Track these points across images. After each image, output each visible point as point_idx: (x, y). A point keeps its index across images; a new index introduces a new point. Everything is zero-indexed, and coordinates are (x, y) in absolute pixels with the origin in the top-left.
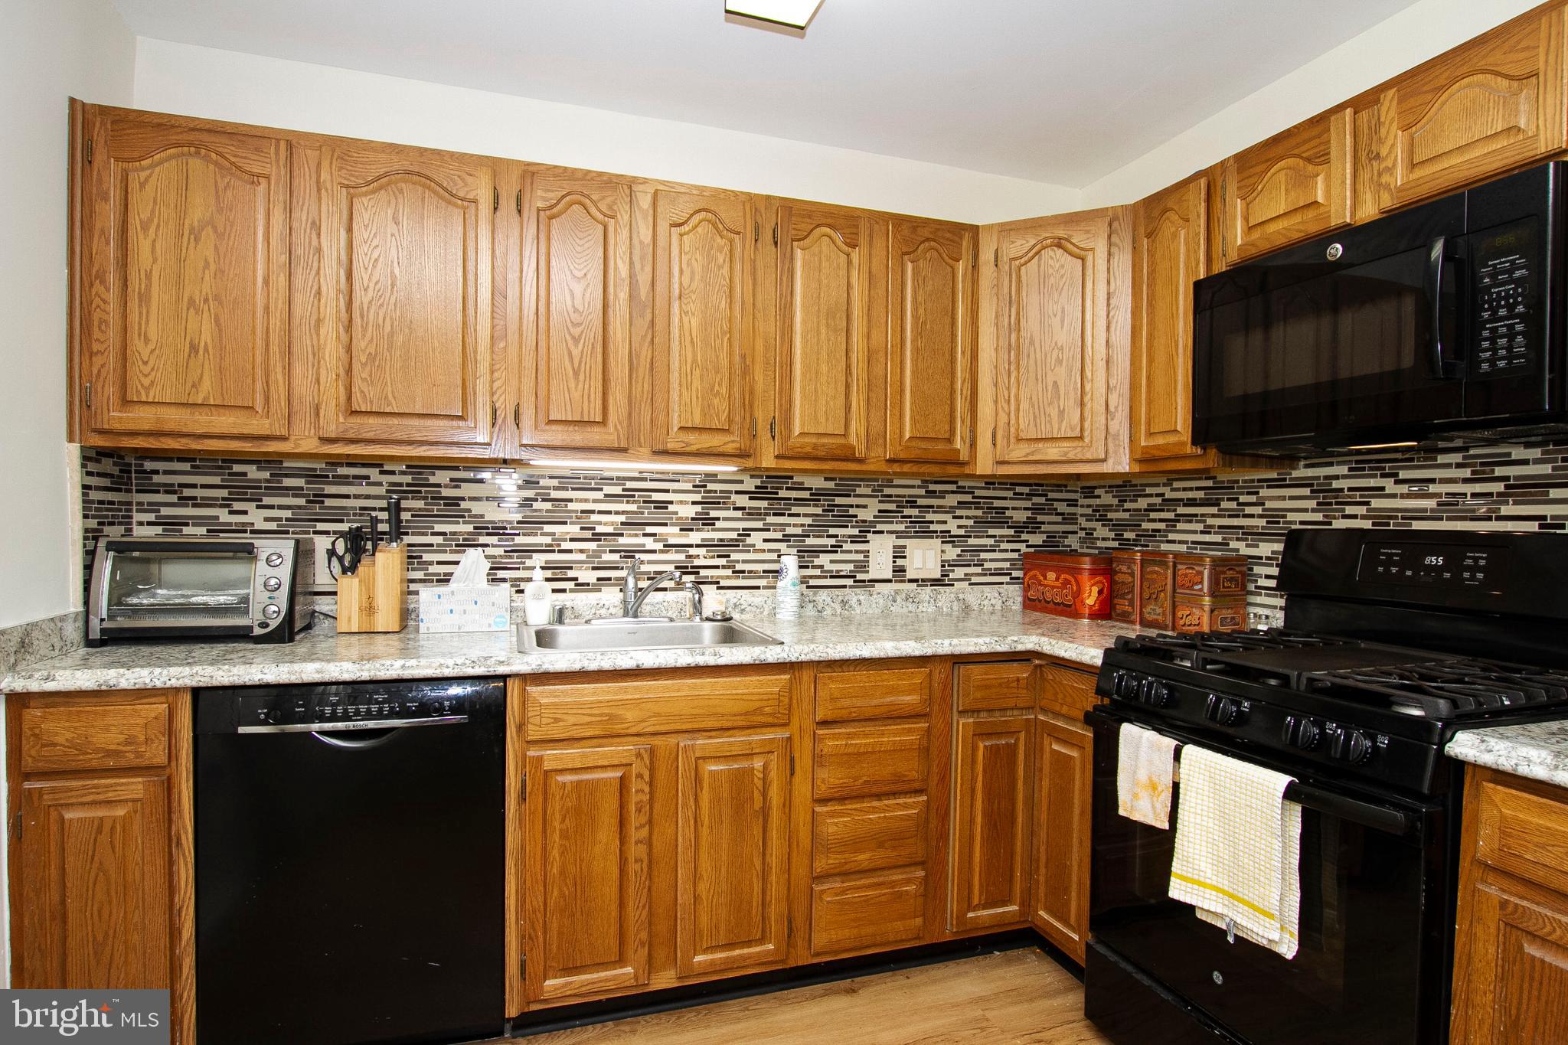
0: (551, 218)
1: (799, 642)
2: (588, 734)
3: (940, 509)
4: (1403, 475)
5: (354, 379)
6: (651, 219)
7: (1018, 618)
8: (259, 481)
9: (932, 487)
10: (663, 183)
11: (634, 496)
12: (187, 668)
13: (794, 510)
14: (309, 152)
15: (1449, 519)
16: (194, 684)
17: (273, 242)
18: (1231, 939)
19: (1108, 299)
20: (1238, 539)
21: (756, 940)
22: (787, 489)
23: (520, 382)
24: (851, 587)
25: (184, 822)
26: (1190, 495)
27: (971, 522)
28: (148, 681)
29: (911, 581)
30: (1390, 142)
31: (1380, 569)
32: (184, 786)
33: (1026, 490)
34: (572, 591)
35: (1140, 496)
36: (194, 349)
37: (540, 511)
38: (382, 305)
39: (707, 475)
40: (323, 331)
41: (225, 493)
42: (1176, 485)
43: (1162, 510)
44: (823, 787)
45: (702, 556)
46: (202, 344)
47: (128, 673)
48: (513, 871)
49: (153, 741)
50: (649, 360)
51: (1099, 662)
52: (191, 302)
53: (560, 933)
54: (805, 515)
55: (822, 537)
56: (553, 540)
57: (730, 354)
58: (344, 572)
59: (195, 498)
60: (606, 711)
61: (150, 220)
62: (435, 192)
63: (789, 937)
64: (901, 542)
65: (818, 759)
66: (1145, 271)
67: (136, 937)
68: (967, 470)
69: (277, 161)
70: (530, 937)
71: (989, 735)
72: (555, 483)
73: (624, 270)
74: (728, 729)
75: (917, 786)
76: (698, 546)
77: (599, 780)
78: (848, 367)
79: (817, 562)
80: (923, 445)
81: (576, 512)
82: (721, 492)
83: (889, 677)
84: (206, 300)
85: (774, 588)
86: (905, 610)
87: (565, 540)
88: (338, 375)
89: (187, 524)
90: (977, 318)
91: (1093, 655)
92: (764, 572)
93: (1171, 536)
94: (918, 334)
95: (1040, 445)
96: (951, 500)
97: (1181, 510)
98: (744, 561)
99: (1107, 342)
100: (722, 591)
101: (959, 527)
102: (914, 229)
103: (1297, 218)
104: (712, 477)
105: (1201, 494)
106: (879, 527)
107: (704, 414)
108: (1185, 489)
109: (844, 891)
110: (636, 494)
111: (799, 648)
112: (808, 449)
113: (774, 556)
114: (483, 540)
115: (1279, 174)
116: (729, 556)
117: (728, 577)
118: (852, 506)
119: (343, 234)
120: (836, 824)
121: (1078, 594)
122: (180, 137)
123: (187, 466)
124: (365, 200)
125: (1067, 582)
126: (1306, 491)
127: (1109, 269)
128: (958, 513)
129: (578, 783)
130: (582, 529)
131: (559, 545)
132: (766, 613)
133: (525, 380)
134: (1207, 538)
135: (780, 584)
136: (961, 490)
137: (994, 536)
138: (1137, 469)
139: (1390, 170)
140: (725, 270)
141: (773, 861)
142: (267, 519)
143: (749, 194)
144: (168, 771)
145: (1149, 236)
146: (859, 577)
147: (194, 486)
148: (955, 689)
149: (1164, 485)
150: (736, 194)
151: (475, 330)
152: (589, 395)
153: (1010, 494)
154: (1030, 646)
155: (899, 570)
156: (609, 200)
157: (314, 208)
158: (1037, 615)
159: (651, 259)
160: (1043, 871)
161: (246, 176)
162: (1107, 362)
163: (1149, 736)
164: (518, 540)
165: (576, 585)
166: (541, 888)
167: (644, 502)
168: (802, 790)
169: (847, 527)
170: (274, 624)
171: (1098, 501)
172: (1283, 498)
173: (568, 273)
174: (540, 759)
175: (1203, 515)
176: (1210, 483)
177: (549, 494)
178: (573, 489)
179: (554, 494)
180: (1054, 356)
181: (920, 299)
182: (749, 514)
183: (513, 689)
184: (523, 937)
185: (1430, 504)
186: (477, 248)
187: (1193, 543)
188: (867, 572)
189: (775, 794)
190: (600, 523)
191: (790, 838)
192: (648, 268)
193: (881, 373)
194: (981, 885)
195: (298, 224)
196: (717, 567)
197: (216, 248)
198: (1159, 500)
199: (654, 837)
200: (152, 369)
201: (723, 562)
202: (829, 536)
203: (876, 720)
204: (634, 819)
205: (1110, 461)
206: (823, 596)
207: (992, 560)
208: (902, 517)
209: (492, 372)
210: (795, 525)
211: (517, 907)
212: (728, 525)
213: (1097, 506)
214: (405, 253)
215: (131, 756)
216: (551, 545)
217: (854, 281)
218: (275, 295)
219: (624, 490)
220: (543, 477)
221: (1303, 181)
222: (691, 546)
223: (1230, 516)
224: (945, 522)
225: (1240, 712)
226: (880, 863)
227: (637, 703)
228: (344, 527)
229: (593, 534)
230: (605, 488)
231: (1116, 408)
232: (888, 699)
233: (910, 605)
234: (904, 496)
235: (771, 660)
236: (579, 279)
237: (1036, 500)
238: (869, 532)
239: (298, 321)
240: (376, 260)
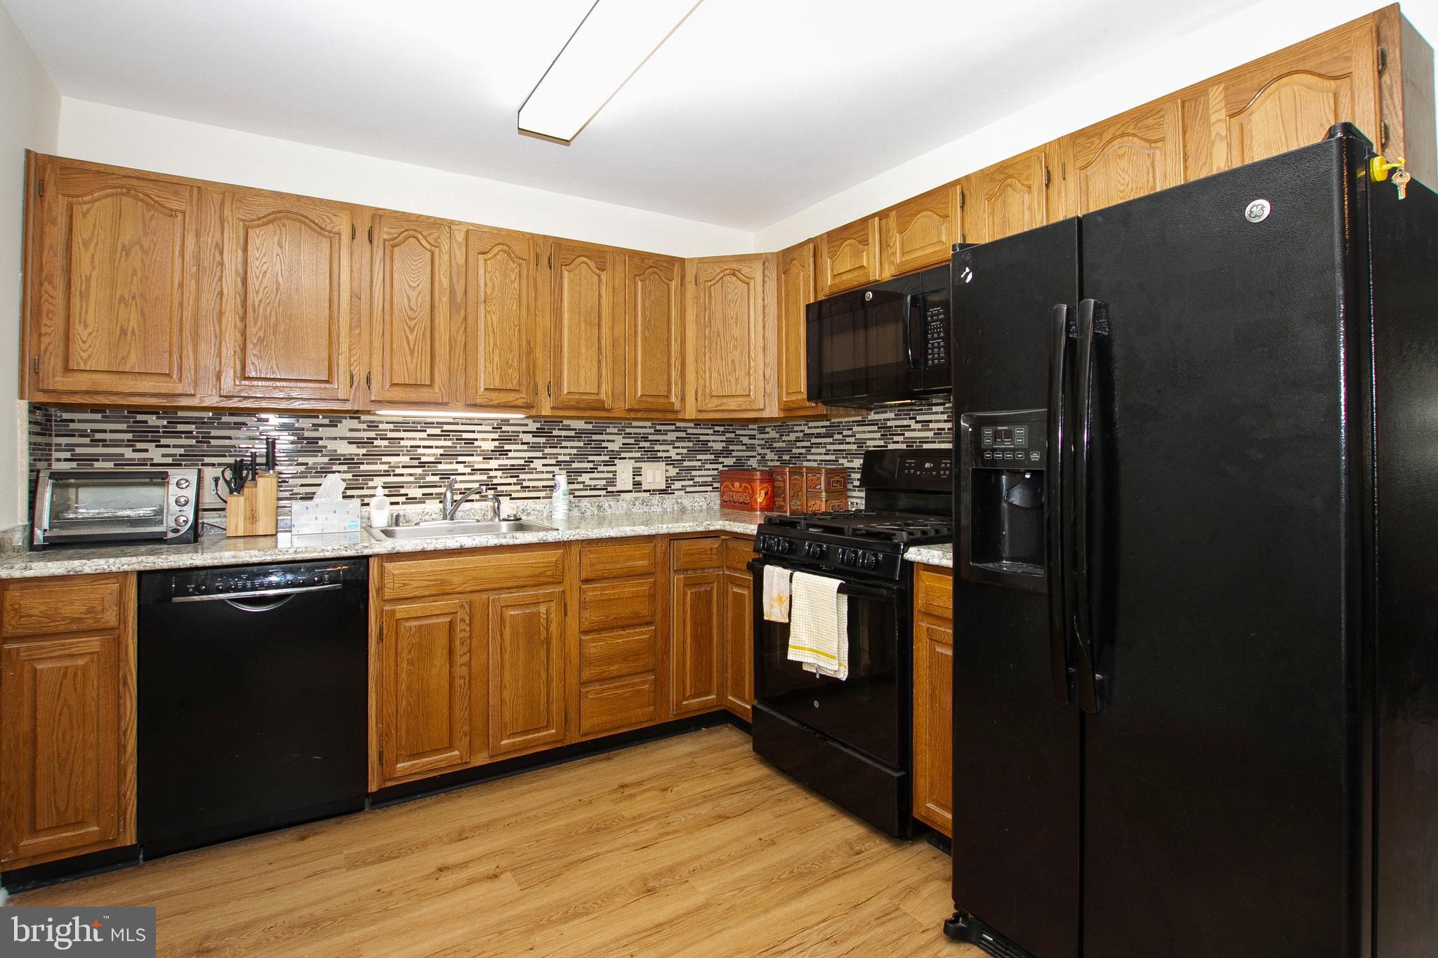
0: (393, 246)
1: (569, 529)
2: (427, 593)
3: (664, 442)
4: (918, 418)
5: (247, 355)
6: (464, 249)
7: (718, 514)
8: (158, 427)
9: (658, 427)
10: (473, 225)
11: (449, 435)
12: (134, 558)
13: (564, 444)
14: (214, 195)
15: (939, 442)
16: (141, 568)
17: (187, 258)
18: (818, 677)
19: (764, 310)
20: (843, 458)
21: (543, 727)
22: (559, 429)
23: (371, 357)
24: (604, 496)
25: (130, 668)
26: (818, 431)
27: (685, 451)
28: (106, 567)
29: (645, 491)
30: (893, 240)
31: (906, 471)
32: (130, 642)
33: (721, 429)
34: (403, 503)
35: (791, 432)
36: (123, 332)
37: (380, 447)
38: (269, 303)
39: (502, 420)
40: (224, 321)
41: (130, 436)
42: (811, 424)
43: (803, 441)
44: (587, 623)
45: (499, 477)
46: (130, 328)
47: (89, 563)
48: (374, 689)
49: (107, 610)
50: (463, 343)
51: (755, 532)
52: (122, 299)
53: (408, 731)
54: (571, 447)
55: (584, 462)
56: (389, 467)
57: (520, 340)
58: (231, 492)
59: (105, 440)
60: (439, 577)
61: (91, 239)
62: (310, 227)
63: (565, 724)
64: (638, 465)
65: (583, 605)
66: (783, 294)
67: (91, 752)
68: (680, 417)
69: (191, 201)
70: (387, 735)
71: (694, 585)
72: (391, 426)
73: (446, 282)
74: (523, 587)
75: (648, 619)
76: (496, 470)
77: (433, 624)
78: (600, 349)
79: (580, 479)
80: (650, 400)
81: (407, 447)
82: (512, 432)
83: (627, 550)
84: (134, 298)
85: (551, 498)
86: (641, 511)
87: (398, 467)
88: (235, 352)
89: (98, 460)
90: (685, 318)
91: (752, 529)
92: (543, 487)
93: (809, 457)
94: (645, 328)
95: (725, 400)
96: (672, 436)
97: (814, 440)
98: (529, 480)
99: (764, 336)
100: (514, 501)
101: (677, 454)
102: (643, 259)
103: (855, 274)
104: (506, 422)
105: (823, 430)
106: (623, 455)
107: (502, 380)
108: (815, 427)
109: (603, 691)
110: (451, 434)
111: (569, 532)
112: (573, 403)
113: (550, 476)
114: (335, 468)
115: (847, 248)
116: (518, 476)
117: (518, 491)
118: (604, 441)
119: (240, 253)
120: (595, 647)
121: (753, 495)
122: (115, 181)
123: (99, 416)
124: (257, 231)
125: (746, 488)
126: (875, 428)
127: (763, 291)
128: (677, 444)
129: (420, 626)
130: (411, 459)
131: (394, 471)
132: (545, 515)
133: (375, 356)
134: (827, 458)
135: (555, 495)
136: (678, 430)
137: (701, 460)
138: (782, 415)
139: (894, 254)
140: (516, 284)
141: (554, 673)
142: (163, 456)
143: (532, 234)
144: (117, 632)
145: (785, 273)
146: (610, 489)
147: (104, 431)
148: (672, 556)
149: (804, 425)
150: (523, 234)
151: (338, 321)
152: (421, 367)
153: (711, 431)
154: (718, 527)
155: (637, 484)
156: (435, 235)
157: (218, 234)
158: (727, 511)
159: (464, 276)
160: (730, 670)
161: (166, 211)
162: (764, 349)
163: (779, 570)
164: (363, 467)
165: (407, 499)
166: (394, 700)
167: (457, 439)
168: (573, 626)
169: (601, 455)
170: (184, 530)
171: (767, 436)
172: (864, 432)
173: (406, 284)
174: (393, 612)
175: (825, 443)
176: (827, 423)
177: (386, 435)
178: (404, 431)
179: (390, 435)
180: (732, 344)
181: (647, 305)
182: (532, 447)
183: (374, 566)
184: (381, 735)
185: (930, 434)
186: (340, 265)
187: (821, 461)
188: (615, 485)
189: (554, 628)
190: (424, 455)
191: (565, 658)
192: (462, 281)
193: (622, 352)
194: (691, 684)
195: (205, 246)
196: (510, 484)
197: (142, 260)
198: (801, 435)
199: (473, 662)
200: (90, 347)
201: (514, 480)
202: (588, 462)
203: (621, 577)
204: (459, 649)
205: (767, 410)
206: (585, 503)
207: (700, 476)
208: (639, 448)
209: (350, 351)
210: (564, 455)
211: (377, 715)
212: (517, 454)
213: (768, 439)
214: (286, 268)
215: (91, 621)
216: (388, 471)
217: (603, 292)
218: (188, 295)
219: (442, 431)
220: (382, 422)
221: (857, 254)
222: (491, 470)
223: (839, 444)
224: (668, 451)
225: (822, 551)
226: (624, 672)
227: (461, 571)
228: (231, 460)
229: (419, 463)
230: (428, 430)
231: (770, 377)
232: (629, 564)
233: (645, 507)
234: (640, 434)
235: (550, 540)
236: (414, 288)
237: (728, 435)
238: (616, 458)
239: (204, 313)
240: (265, 272)
